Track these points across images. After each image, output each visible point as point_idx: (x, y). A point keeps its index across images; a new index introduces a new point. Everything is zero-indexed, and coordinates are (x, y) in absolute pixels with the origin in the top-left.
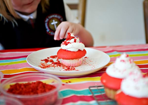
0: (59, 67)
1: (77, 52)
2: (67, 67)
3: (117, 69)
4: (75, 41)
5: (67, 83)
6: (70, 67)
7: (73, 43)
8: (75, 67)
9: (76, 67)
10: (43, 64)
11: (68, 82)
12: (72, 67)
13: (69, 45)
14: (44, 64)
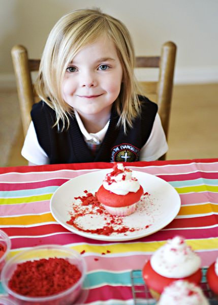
0: (100, 216)
1: (126, 195)
2: (111, 216)
3: (164, 262)
4: (124, 178)
5: (103, 254)
6: (115, 216)
7: (120, 181)
8: (123, 216)
9: (125, 216)
10: (76, 208)
11: (105, 252)
12: (119, 216)
13: (114, 184)
14: (77, 206)
